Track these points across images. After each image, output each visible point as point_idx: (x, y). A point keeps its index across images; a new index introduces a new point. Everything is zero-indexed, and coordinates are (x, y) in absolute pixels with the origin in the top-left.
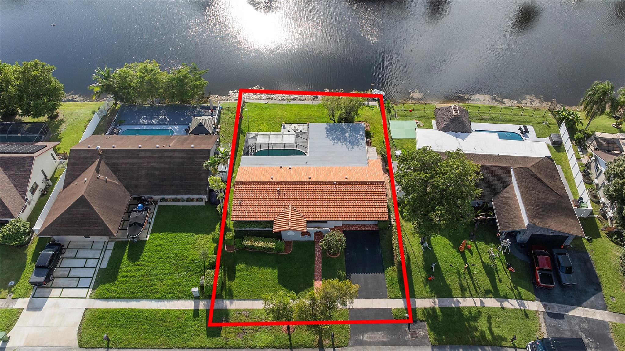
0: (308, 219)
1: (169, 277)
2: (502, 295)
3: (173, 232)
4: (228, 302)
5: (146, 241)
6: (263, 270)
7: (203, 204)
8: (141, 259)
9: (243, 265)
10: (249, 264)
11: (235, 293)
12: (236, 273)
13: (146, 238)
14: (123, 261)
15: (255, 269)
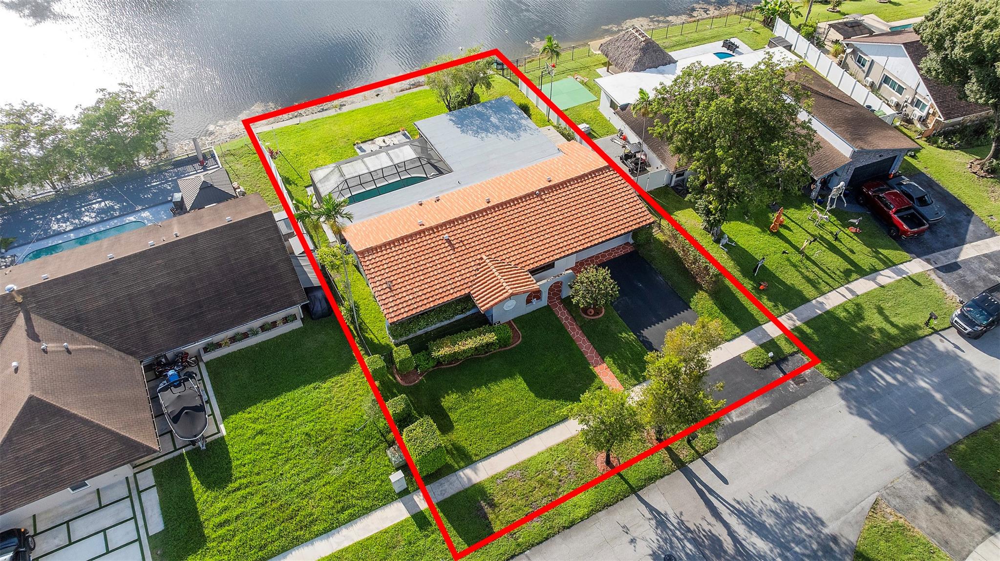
0: (527, 268)
1: (323, 482)
2: (868, 270)
3: (271, 397)
4: (468, 471)
5: (223, 438)
6: (495, 388)
7: (297, 324)
8: (236, 473)
9: (454, 396)
10: (463, 389)
11: (471, 450)
12: (449, 416)
13: (219, 431)
14: (196, 496)
15: (480, 393)
